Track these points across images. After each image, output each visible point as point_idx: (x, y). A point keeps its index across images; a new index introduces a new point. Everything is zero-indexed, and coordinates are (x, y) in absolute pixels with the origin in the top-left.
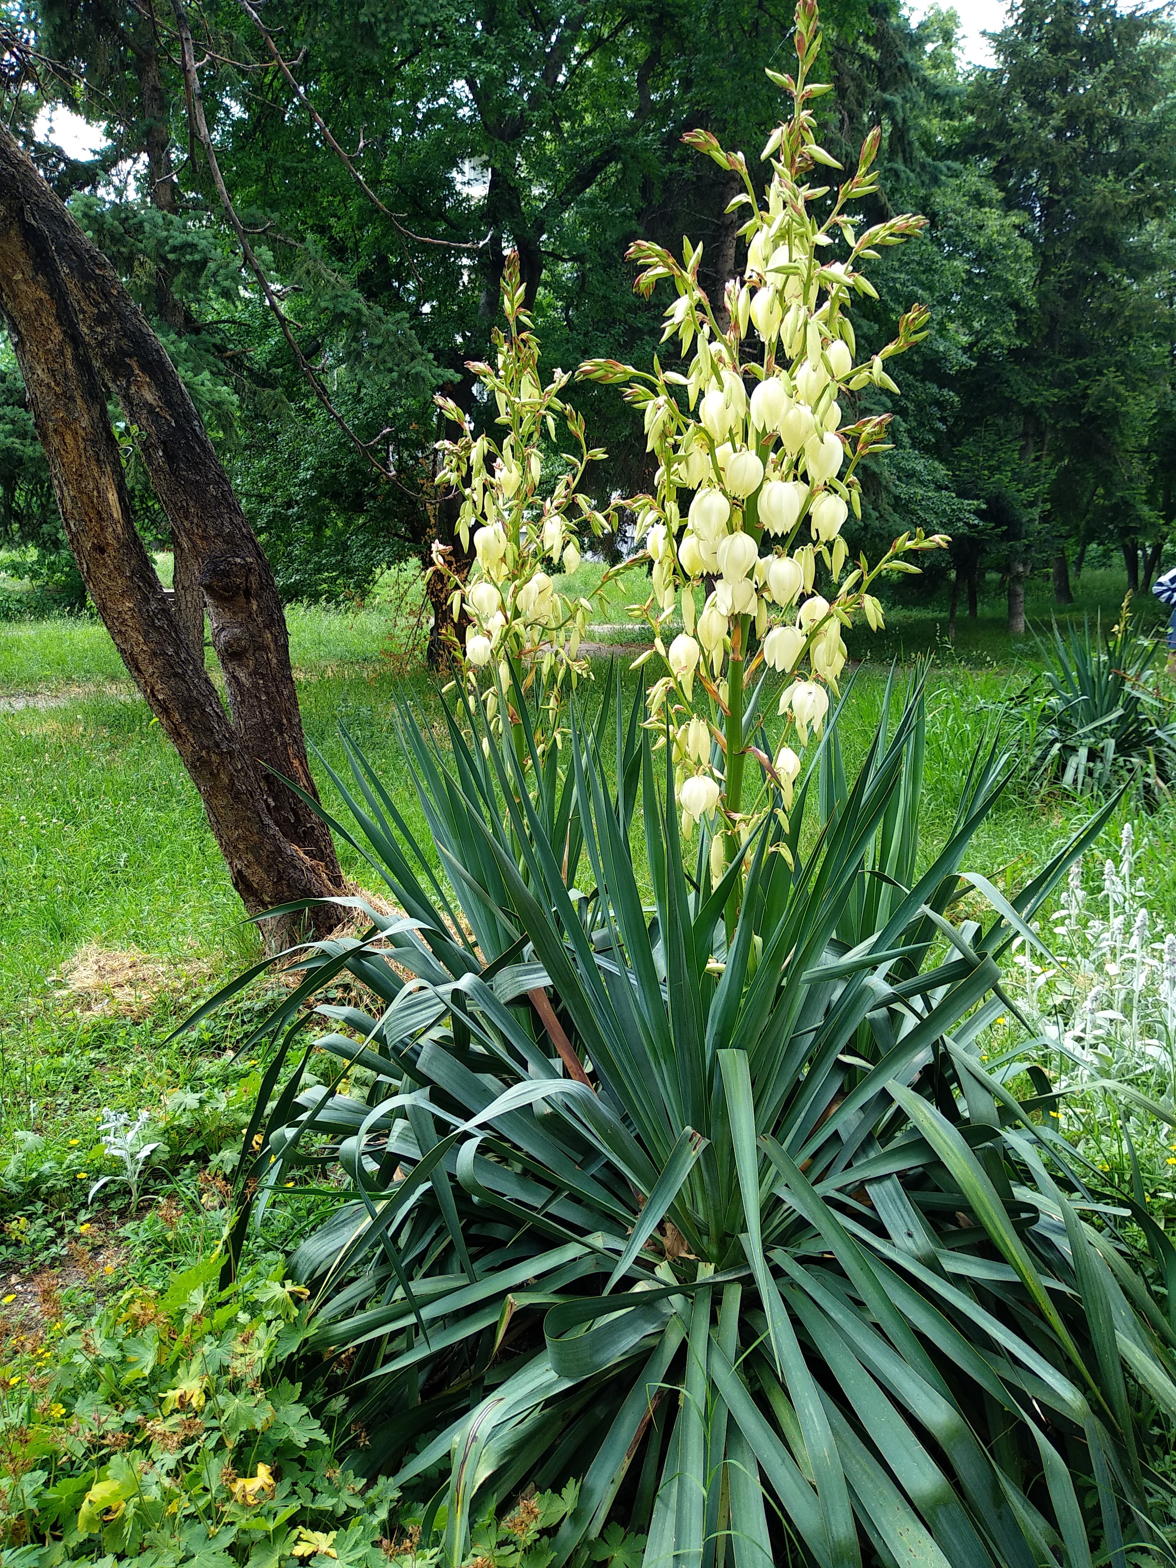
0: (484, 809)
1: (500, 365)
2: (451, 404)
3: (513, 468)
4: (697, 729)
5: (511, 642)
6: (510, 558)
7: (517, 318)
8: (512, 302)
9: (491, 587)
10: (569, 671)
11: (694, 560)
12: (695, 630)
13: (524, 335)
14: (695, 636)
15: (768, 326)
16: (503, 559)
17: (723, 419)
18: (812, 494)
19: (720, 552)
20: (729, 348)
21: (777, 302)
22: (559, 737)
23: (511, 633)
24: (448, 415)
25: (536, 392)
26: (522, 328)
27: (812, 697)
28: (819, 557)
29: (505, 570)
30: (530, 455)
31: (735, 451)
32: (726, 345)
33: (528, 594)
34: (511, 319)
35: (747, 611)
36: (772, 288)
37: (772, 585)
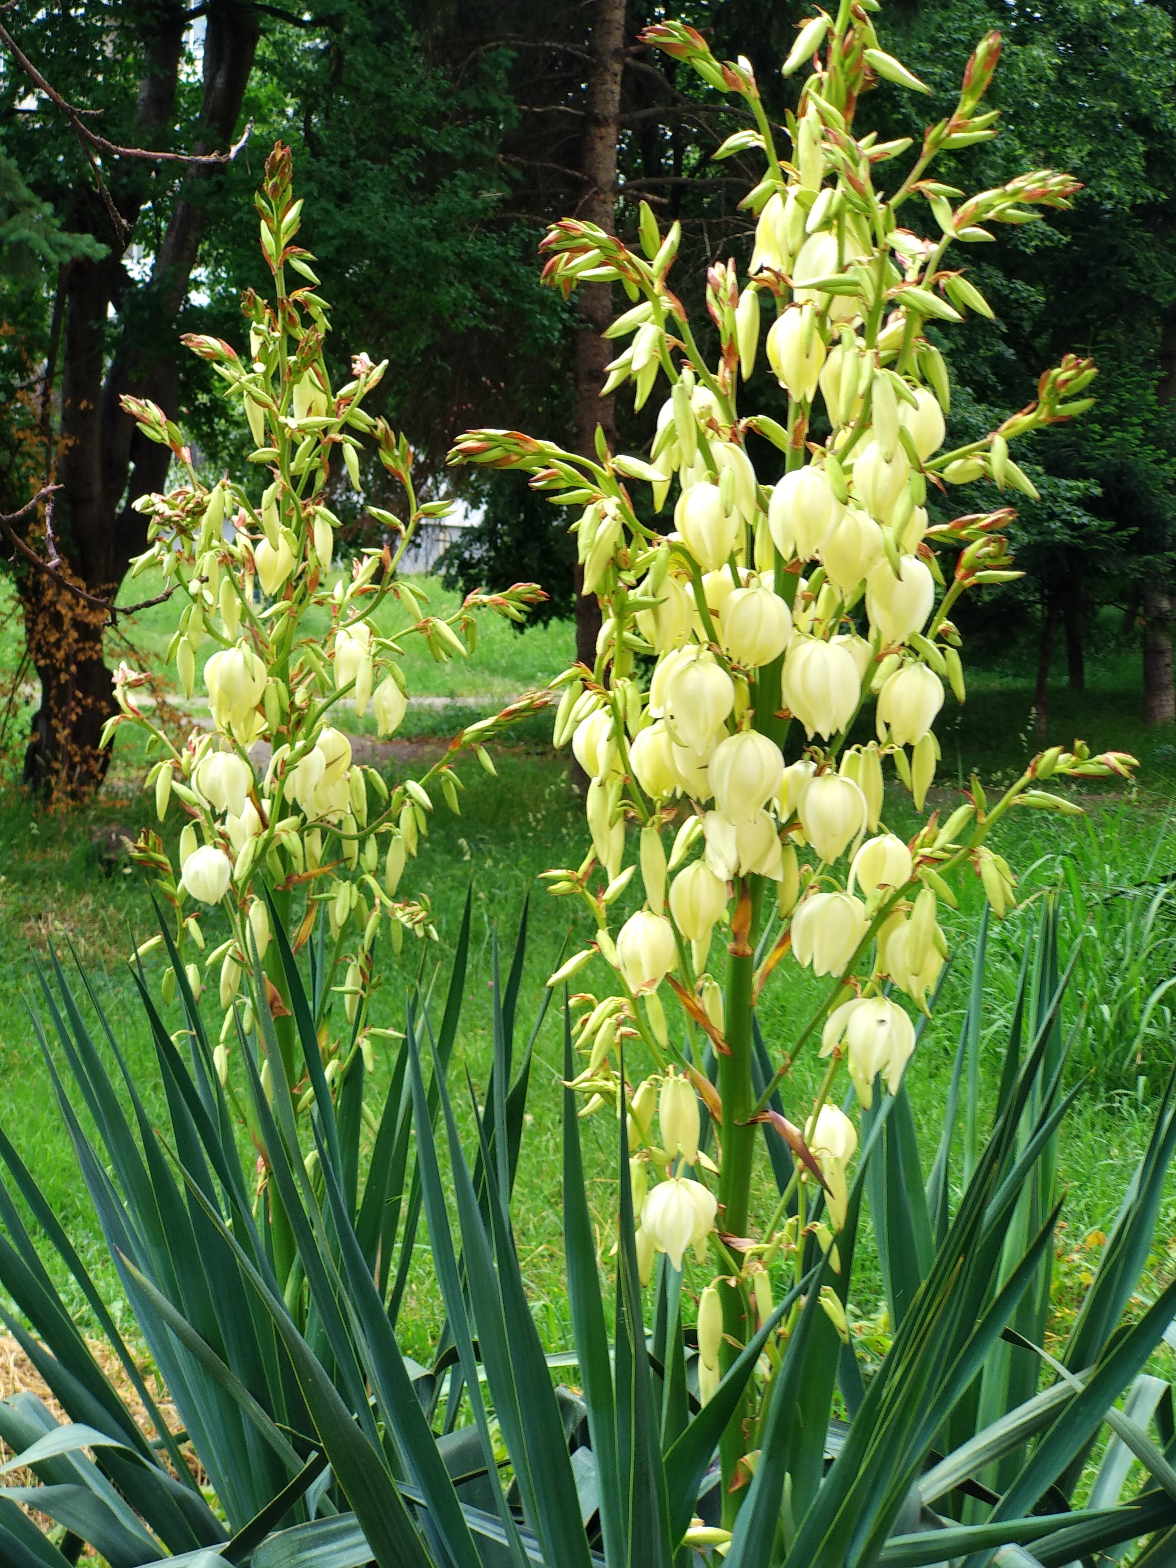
0: (218, 1188)
1: (255, 349)
2: (154, 412)
3: (282, 541)
4: (675, 1095)
5: (274, 862)
6: (273, 707)
7: (287, 265)
8: (275, 233)
9: (234, 759)
10: (386, 920)
11: (662, 772)
12: (666, 903)
13: (301, 294)
14: (668, 913)
15: (801, 376)
16: (261, 707)
17: (718, 534)
18: (877, 659)
19: (714, 766)
20: (722, 398)
21: (816, 334)
22: (366, 1047)
23: (273, 846)
24: (149, 433)
25: (322, 400)
26: (295, 280)
27: (884, 1030)
28: (888, 764)
29: (260, 725)
30: (311, 517)
31: (738, 585)
32: (717, 392)
33: (306, 772)
34: (275, 265)
35: (763, 871)
36: (808, 310)
37: (808, 818)
